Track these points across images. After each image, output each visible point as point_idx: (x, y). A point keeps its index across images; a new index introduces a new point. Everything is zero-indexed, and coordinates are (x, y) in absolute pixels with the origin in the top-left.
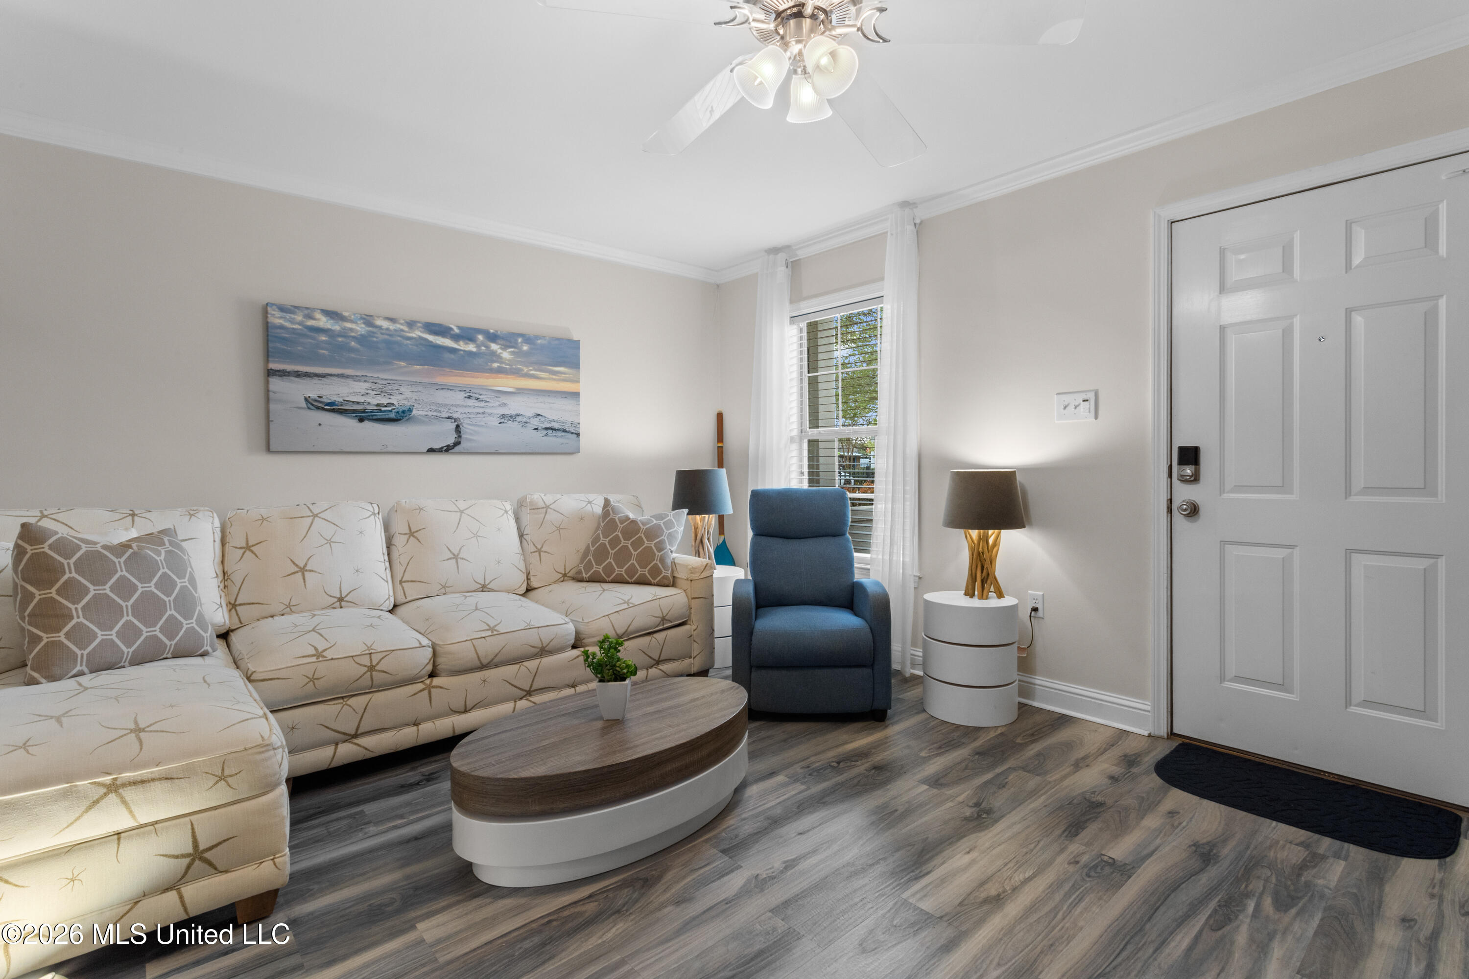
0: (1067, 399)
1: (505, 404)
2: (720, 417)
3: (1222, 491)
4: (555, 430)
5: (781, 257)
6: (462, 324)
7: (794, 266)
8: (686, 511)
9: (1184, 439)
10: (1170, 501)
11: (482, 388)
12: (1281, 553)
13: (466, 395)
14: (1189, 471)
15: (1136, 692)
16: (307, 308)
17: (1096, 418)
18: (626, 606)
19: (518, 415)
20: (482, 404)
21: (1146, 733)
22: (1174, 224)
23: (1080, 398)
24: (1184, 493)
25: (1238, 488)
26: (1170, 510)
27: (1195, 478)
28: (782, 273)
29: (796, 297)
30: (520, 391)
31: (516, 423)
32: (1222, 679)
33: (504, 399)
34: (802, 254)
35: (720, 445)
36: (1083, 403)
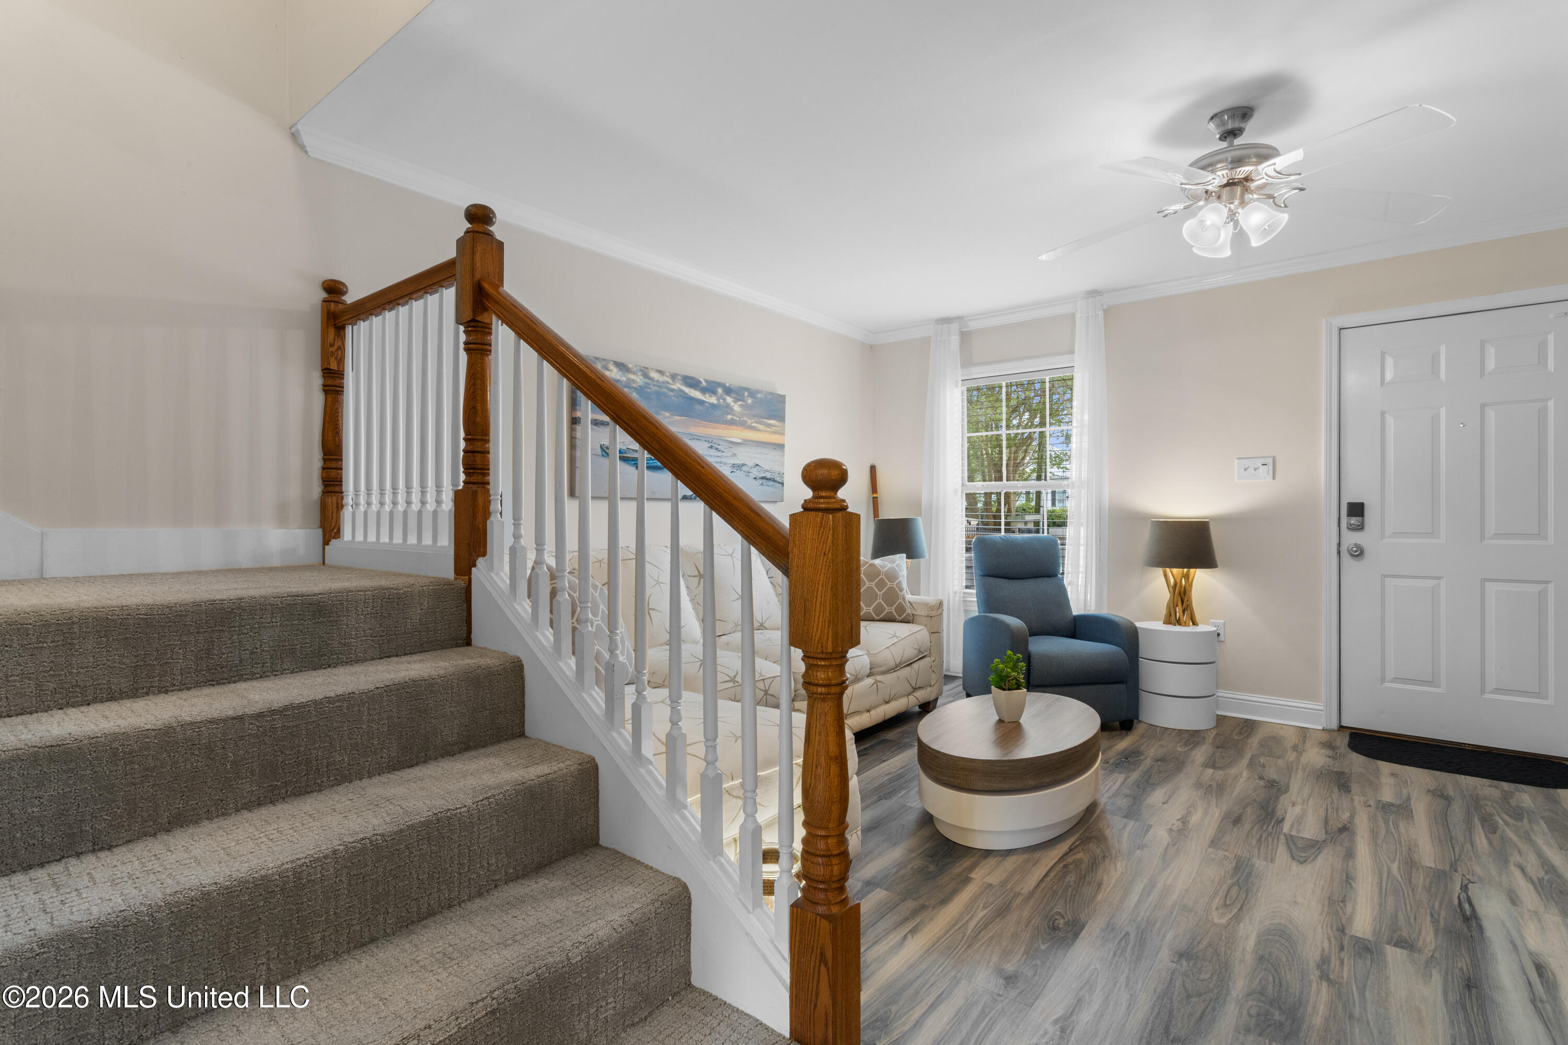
0: (1247, 463)
1: (735, 455)
2: (873, 469)
3: (1383, 537)
4: (767, 479)
5: (955, 327)
6: (707, 379)
7: (965, 336)
8: (905, 555)
9: (1351, 496)
10: (1339, 545)
11: (720, 438)
12: (1430, 583)
13: (709, 445)
14: (1354, 520)
15: (1313, 697)
16: (604, 360)
17: (1274, 478)
18: (895, 640)
19: (743, 465)
20: (719, 454)
21: (1320, 728)
22: (1342, 331)
23: (1259, 462)
24: (1351, 538)
25: (1396, 534)
26: (1339, 552)
27: (1360, 528)
28: (955, 339)
29: (967, 361)
30: (746, 443)
31: (742, 472)
32: (1383, 680)
33: (735, 450)
34: (973, 325)
35: (875, 495)
36: (1261, 467)
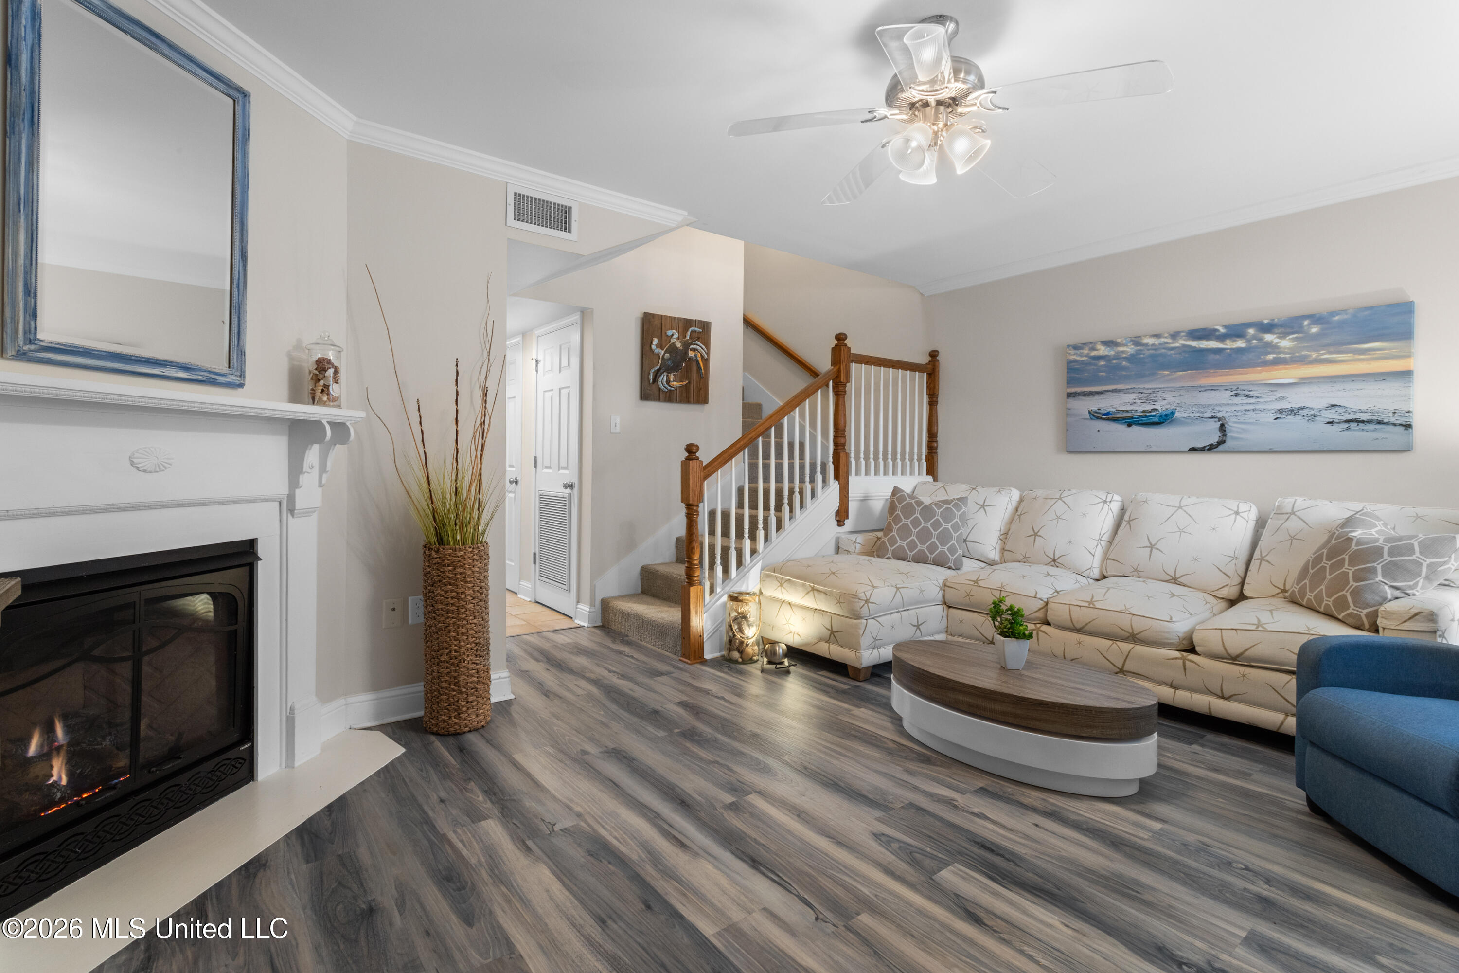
1: (1283, 398)
4: (1363, 422)
6: (1229, 323)
11: (1252, 383)
13: (1233, 393)
16: (1091, 343)
19: (1302, 408)
20: (1252, 400)
30: (1305, 381)
31: (1300, 417)
33: (1281, 392)
